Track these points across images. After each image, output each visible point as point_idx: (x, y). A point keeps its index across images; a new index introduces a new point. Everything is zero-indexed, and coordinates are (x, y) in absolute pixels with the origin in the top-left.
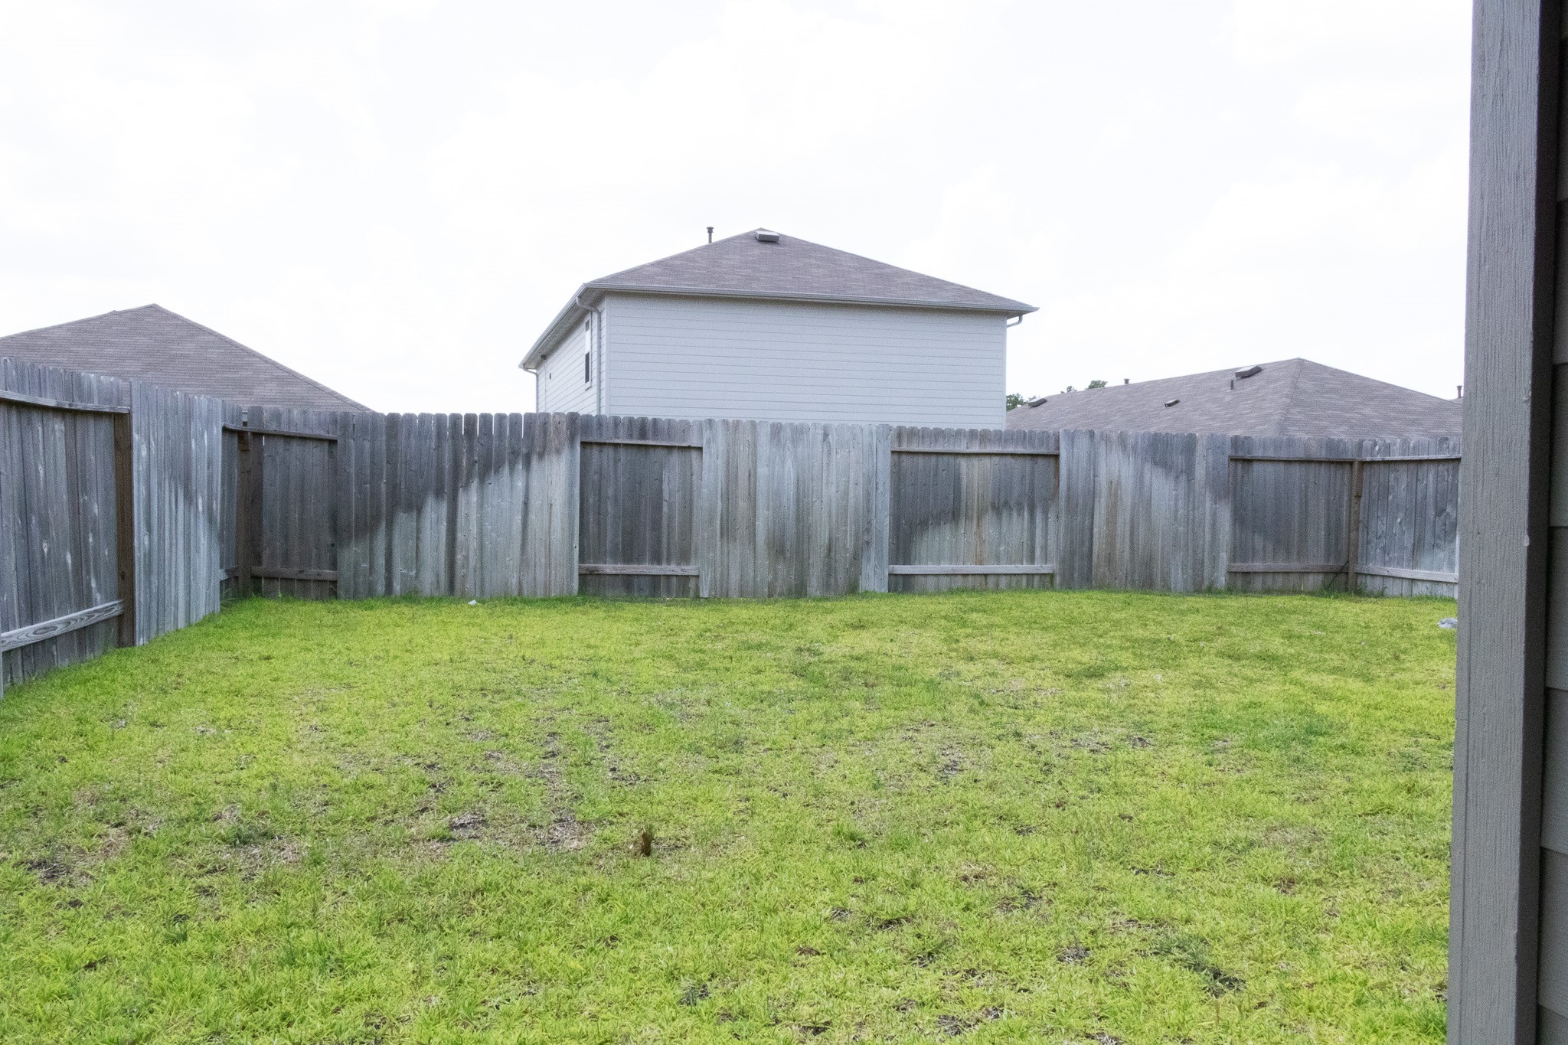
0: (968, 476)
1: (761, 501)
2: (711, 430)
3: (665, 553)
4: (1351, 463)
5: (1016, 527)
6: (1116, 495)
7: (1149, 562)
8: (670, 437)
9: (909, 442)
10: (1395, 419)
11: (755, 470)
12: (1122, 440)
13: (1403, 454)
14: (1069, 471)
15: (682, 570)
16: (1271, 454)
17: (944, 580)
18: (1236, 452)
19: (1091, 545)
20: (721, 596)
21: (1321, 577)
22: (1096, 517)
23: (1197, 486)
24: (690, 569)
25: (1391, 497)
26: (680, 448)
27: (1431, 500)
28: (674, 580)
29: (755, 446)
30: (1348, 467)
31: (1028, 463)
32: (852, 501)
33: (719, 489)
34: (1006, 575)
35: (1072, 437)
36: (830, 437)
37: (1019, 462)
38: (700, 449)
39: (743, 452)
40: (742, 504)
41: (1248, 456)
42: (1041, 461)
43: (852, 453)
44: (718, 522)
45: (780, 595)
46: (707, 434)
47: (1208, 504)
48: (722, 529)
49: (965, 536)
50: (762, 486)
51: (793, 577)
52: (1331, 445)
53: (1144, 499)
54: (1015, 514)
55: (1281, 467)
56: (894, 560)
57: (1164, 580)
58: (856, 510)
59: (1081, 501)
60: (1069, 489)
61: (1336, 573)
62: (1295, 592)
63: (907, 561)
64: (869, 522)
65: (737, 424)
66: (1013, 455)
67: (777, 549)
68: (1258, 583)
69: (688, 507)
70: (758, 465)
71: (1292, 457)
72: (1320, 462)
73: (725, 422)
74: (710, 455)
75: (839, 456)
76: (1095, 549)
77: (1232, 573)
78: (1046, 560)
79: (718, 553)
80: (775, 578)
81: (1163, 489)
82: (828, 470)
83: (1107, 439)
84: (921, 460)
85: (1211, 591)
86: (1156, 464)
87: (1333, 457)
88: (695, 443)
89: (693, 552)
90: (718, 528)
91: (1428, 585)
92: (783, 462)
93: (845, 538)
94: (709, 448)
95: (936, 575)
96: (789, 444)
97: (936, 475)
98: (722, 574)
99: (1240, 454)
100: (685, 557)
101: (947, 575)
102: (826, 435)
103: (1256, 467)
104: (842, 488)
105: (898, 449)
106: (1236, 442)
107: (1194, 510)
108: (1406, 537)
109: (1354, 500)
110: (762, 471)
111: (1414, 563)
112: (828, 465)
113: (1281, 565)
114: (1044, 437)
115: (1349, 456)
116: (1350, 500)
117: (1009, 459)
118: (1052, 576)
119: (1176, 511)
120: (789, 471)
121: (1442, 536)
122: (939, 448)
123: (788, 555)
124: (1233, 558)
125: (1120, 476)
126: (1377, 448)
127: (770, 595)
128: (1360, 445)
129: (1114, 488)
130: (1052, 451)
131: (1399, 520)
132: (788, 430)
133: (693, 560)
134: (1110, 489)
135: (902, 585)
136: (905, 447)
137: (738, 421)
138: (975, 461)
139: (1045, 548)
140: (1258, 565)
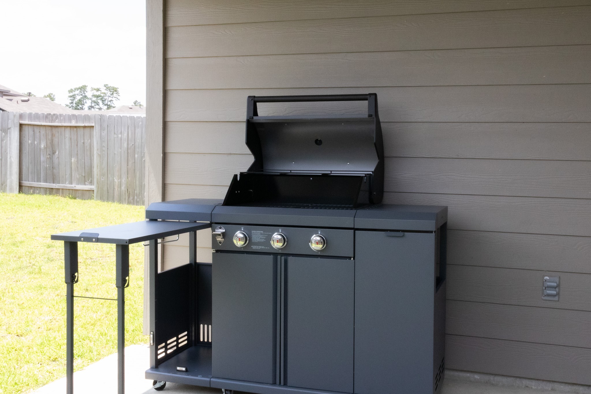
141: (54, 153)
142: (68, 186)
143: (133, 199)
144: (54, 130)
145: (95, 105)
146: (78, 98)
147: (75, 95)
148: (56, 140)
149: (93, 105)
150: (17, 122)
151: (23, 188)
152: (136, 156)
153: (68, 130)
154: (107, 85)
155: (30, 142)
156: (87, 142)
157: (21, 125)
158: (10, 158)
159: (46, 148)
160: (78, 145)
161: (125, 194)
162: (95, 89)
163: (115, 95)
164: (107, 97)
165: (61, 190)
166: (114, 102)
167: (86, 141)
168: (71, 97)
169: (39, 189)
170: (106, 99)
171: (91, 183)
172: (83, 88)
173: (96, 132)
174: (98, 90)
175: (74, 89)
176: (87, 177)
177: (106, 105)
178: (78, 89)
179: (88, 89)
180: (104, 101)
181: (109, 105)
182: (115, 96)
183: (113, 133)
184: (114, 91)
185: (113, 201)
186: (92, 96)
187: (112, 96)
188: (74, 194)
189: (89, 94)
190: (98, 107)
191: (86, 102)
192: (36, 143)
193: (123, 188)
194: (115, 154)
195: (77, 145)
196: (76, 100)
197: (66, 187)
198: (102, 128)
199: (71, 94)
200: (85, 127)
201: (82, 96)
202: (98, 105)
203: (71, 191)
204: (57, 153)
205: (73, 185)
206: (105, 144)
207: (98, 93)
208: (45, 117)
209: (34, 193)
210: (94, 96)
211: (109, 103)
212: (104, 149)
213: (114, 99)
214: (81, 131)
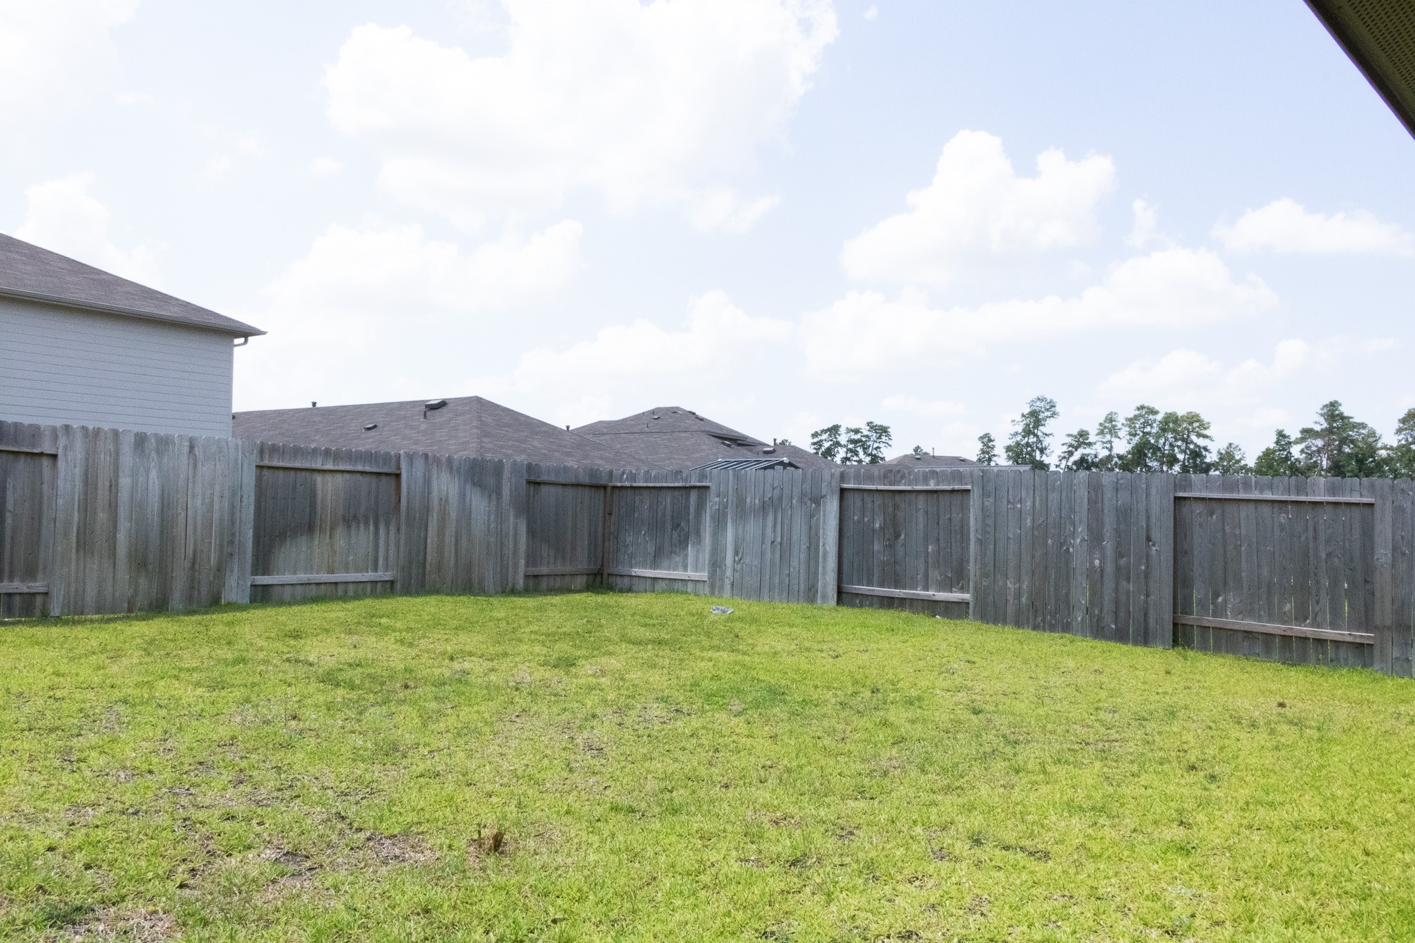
0: (323, 491)
1: (123, 512)
2: (68, 436)
3: (7, 569)
4: (605, 487)
5: (362, 538)
6: (444, 513)
7: (469, 568)
8: (16, 441)
9: (271, 457)
10: (557, 451)
11: (117, 482)
12: (450, 460)
13: (646, 482)
14: (409, 488)
15: (28, 587)
16: (553, 478)
17: (299, 589)
18: (530, 476)
19: (425, 554)
20: (75, 613)
21: (585, 578)
22: (430, 528)
23: (503, 504)
24: (38, 586)
25: (636, 515)
26: (27, 454)
27: (668, 517)
28: (18, 598)
29: (118, 455)
30: (602, 490)
31: (374, 480)
32: (216, 516)
33: (77, 498)
34: (353, 582)
35: (411, 458)
36: (196, 449)
37: (367, 478)
38: (55, 457)
39: (104, 459)
40: (102, 516)
41: (539, 480)
42: (384, 479)
43: (218, 465)
44: (75, 535)
45: (140, 610)
46: (62, 441)
47: (512, 518)
48: (78, 543)
49: (318, 547)
50: (124, 495)
51: (155, 591)
52: (593, 473)
53: (466, 515)
54: (362, 527)
55: (560, 489)
56: (255, 572)
57: (480, 583)
58: (221, 520)
59: (418, 515)
60: (408, 503)
61: (595, 575)
62: (569, 591)
63: (266, 572)
64: (233, 535)
65: (97, 432)
66: (362, 473)
67: (139, 562)
68: (544, 584)
69: (37, 517)
70: (121, 474)
71: (568, 481)
72: (585, 486)
73: (84, 429)
74: (67, 461)
75: (204, 469)
76: (429, 557)
77: (527, 577)
78: (387, 568)
79: (73, 568)
80: (136, 592)
81: (479, 505)
82: (194, 483)
83: (437, 461)
84: (281, 474)
85: (513, 592)
86: (475, 485)
87: (594, 482)
88: (47, 448)
89: (41, 567)
90: (74, 539)
91: (667, 582)
92: (148, 472)
93: (210, 550)
94: (66, 455)
95: (292, 585)
96: (154, 455)
97: (294, 488)
98: (77, 590)
99: (532, 478)
100: (31, 572)
101: (302, 584)
102: (192, 447)
103: (544, 489)
104: (207, 501)
105: (262, 464)
106: (530, 468)
107: (501, 524)
108: (649, 545)
109: (607, 516)
110: (125, 481)
111: (655, 565)
112: (194, 477)
113: (560, 568)
114: (387, 458)
115: (603, 482)
116: (604, 516)
117: (359, 477)
118: (392, 582)
119: (489, 525)
120: (154, 483)
121: (678, 545)
122: (297, 464)
123: (150, 568)
124: (527, 565)
125: (447, 495)
126: (625, 476)
127: (130, 610)
128: (611, 473)
129: (444, 502)
130: (393, 470)
131: (643, 533)
132: (153, 441)
133: (40, 576)
134: (440, 505)
135: (262, 596)
136: (266, 462)
137: (99, 429)
138: (329, 477)
139: (386, 559)
140: (544, 570)
141: (897, 536)
142: (920, 593)
143: (1044, 621)
144: (898, 498)
145: (852, 456)
146: (827, 445)
147: (821, 441)
148: (900, 514)
149: (849, 455)
150: (835, 485)
151: (844, 596)
152: (1050, 541)
153: (921, 498)
154: (871, 423)
155: (856, 518)
156: (957, 517)
157: (843, 491)
158: (824, 545)
159: (882, 528)
160: (940, 523)
161: (1028, 610)
162: (852, 431)
163: (884, 438)
164: (871, 443)
165: (908, 602)
166: (881, 450)
167: (954, 515)
168: (814, 444)
169: (870, 598)
170: (869, 446)
171: (963, 589)
172: (834, 430)
173: (974, 501)
174: (857, 431)
175: (819, 432)
176: (957, 579)
177: (869, 455)
178: (824, 431)
179: (842, 430)
180: (866, 448)
181: (875, 455)
182: (883, 440)
183: (1006, 503)
184: (882, 431)
185: (1005, 623)
186: (848, 441)
187: (878, 441)
188: (932, 608)
189: (843, 439)
190: (857, 459)
191: (838, 452)
192: (866, 519)
193: (1024, 600)
194: (1009, 538)
195: (938, 524)
196: (823, 449)
197: (918, 595)
198: (985, 494)
199: (816, 440)
200: (953, 491)
201: (831, 443)
202: (857, 455)
203: (926, 603)
204: (903, 536)
205: (930, 593)
206: (990, 521)
207: (857, 437)
208: (882, 477)
209: (861, 606)
210: (852, 441)
211: (874, 452)
212: (988, 529)
213: (882, 445)
214: (944, 500)
